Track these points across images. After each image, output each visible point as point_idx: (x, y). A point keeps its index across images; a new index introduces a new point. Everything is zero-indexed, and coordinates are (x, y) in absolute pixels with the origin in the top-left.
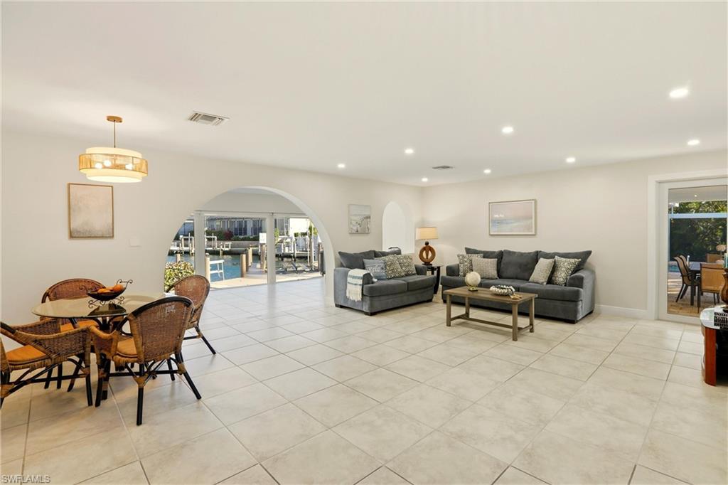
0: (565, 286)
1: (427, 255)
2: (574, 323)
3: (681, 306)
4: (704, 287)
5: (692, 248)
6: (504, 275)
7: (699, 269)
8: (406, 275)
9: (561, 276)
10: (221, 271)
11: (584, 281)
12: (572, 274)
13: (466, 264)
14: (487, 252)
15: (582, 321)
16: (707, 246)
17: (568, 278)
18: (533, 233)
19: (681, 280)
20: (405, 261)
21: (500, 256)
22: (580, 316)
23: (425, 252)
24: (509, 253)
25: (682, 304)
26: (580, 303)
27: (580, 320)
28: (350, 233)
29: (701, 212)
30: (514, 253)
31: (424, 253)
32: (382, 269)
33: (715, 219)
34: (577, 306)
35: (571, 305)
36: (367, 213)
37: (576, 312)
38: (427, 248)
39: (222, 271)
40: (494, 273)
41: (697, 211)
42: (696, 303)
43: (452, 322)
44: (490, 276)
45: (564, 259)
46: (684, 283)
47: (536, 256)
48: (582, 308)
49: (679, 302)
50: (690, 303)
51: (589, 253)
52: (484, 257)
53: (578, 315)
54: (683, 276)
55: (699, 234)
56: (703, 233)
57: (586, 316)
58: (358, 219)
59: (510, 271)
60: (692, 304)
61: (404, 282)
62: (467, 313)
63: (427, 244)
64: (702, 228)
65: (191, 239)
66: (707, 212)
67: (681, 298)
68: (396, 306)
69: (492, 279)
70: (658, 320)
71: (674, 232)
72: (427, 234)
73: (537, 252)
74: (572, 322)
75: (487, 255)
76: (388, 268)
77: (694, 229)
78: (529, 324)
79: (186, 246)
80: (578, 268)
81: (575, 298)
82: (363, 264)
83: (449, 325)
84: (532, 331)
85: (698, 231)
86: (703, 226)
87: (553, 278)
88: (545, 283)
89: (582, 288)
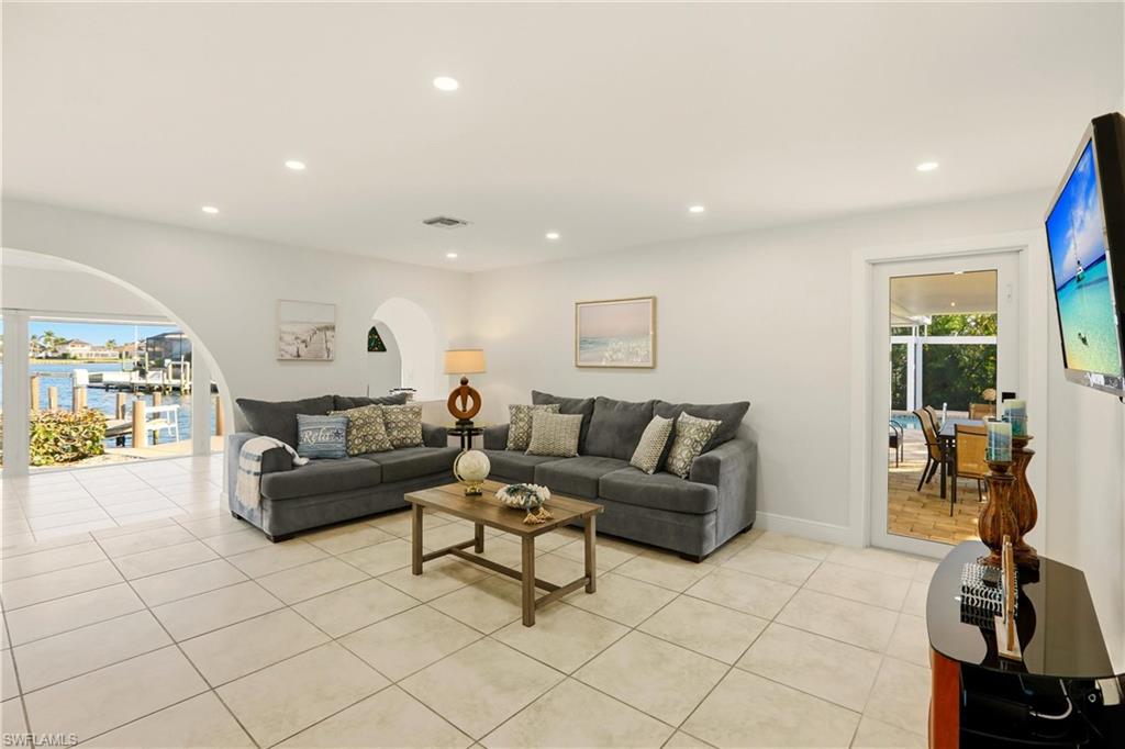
0: (687, 478)
1: (464, 404)
2: (698, 562)
3: (925, 500)
4: (962, 466)
5: (953, 390)
6: (591, 448)
7: (953, 434)
8: (397, 448)
9: (682, 457)
10: (172, 425)
11: (722, 470)
12: (702, 453)
13: (521, 424)
14: (569, 400)
15: (719, 555)
16: (974, 386)
17: (695, 459)
18: (650, 364)
19: (926, 452)
20: (401, 417)
21: (589, 408)
22: (709, 547)
23: (459, 398)
24: (606, 403)
25: (928, 496)
26: (713, 517)
27: (713, 553)
28: (279, 360)
29: (967, 335)
30: (615, 402)
31: (459, 401)
32: (337, 434)
33: (984, 345)
34: (702, 524)
35: (692, 522)
36: (327, 320)
37: (701, 538)
38: (464, 390)
39: (175, 425)
40: (571, 444)
41: (961, 333)
42: (949, 493)
43: (426, 566)
44: (562, 451)
45: (693, 419)
46: (930, 456)
47: (649, 411)
48: (717, 525)
49: (922, 490)
50: (939, 493)
51: (744, 407)
52: (561, 411)
53: (705, 545)
54: (929, 444)
55: (963, 368)
56: (970, 367)
57: (729, 542)
58: (302, 331)
59: (602, 440)
60: (943, 495)
61: (374, 464)
62: (478, 542)
63: (464, 382)
64: (967, 359)
65: (185, 366)
66: (974, 335)
67: (928, 481)
68: (349, 516)
69: (565, 457)
70: (871, 546)
71: (929, 365)
72: (466, 365)
73: (654, 401)
74: (695, 559)
75: (565, 406)
76: (354, 432)
77: (955, 361)
78: (583, 575)
79: (177, 376)
80: (717, 440)
81: (697, 508)
82: (296, 424)
83: (418, 571)
84: (590, 590)
85: (961, 364)
86: (968, 356)
87: (670, 460)
88: (651, 471)
89: (715, 482)
